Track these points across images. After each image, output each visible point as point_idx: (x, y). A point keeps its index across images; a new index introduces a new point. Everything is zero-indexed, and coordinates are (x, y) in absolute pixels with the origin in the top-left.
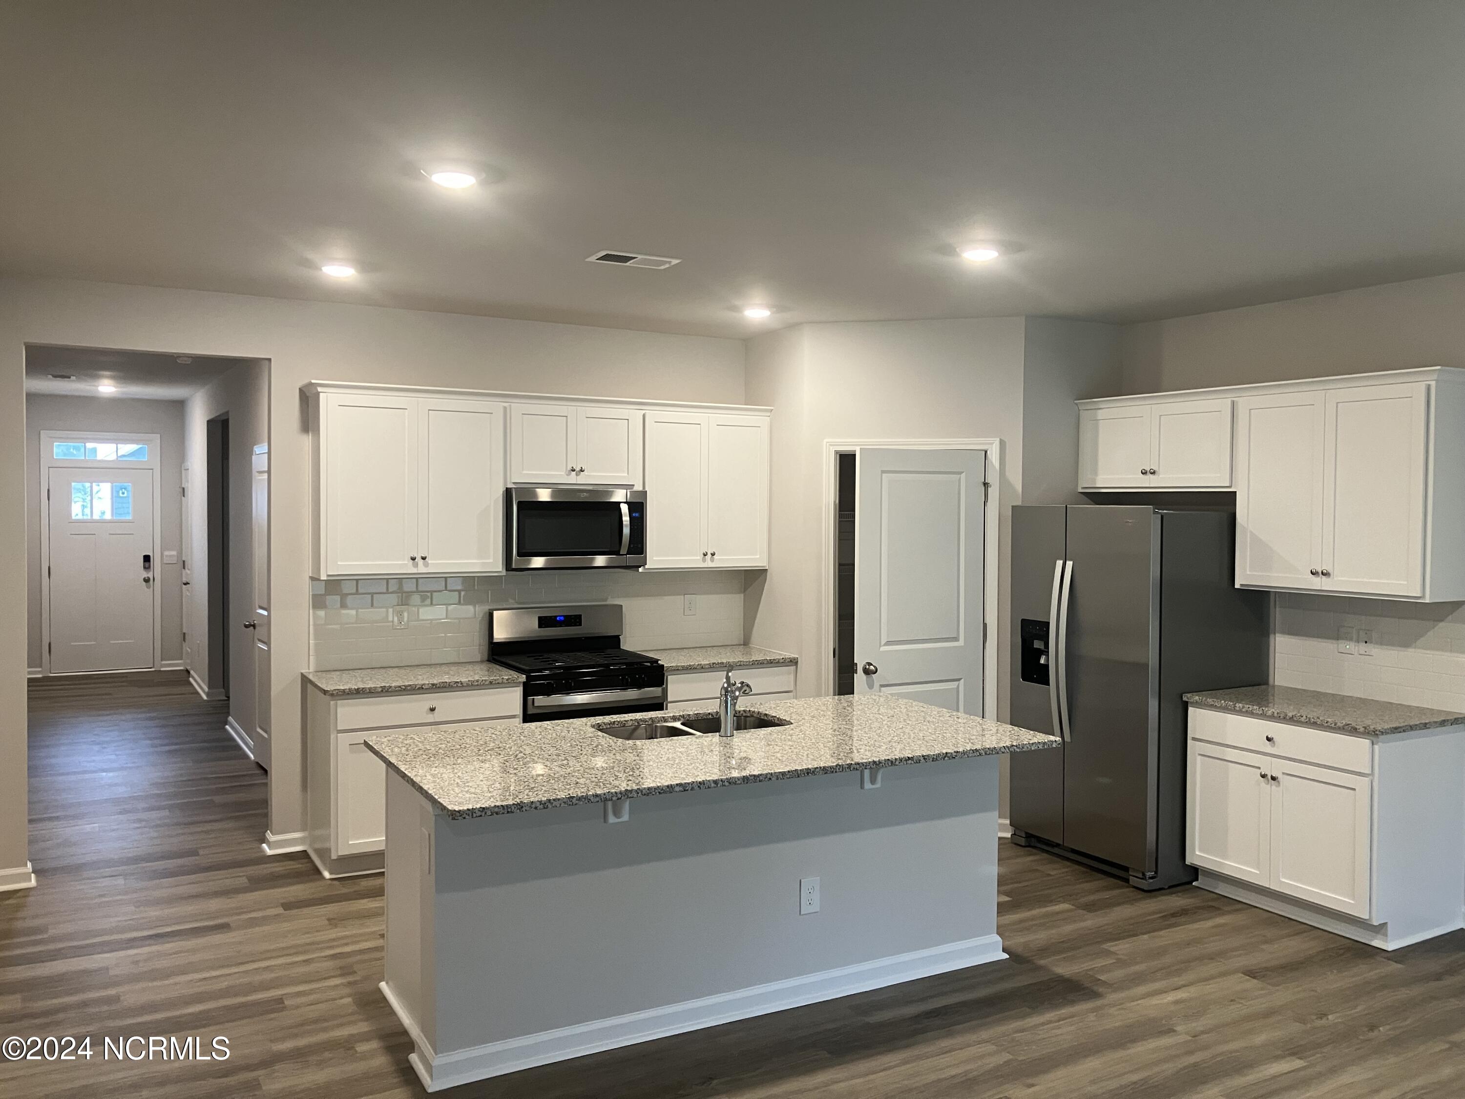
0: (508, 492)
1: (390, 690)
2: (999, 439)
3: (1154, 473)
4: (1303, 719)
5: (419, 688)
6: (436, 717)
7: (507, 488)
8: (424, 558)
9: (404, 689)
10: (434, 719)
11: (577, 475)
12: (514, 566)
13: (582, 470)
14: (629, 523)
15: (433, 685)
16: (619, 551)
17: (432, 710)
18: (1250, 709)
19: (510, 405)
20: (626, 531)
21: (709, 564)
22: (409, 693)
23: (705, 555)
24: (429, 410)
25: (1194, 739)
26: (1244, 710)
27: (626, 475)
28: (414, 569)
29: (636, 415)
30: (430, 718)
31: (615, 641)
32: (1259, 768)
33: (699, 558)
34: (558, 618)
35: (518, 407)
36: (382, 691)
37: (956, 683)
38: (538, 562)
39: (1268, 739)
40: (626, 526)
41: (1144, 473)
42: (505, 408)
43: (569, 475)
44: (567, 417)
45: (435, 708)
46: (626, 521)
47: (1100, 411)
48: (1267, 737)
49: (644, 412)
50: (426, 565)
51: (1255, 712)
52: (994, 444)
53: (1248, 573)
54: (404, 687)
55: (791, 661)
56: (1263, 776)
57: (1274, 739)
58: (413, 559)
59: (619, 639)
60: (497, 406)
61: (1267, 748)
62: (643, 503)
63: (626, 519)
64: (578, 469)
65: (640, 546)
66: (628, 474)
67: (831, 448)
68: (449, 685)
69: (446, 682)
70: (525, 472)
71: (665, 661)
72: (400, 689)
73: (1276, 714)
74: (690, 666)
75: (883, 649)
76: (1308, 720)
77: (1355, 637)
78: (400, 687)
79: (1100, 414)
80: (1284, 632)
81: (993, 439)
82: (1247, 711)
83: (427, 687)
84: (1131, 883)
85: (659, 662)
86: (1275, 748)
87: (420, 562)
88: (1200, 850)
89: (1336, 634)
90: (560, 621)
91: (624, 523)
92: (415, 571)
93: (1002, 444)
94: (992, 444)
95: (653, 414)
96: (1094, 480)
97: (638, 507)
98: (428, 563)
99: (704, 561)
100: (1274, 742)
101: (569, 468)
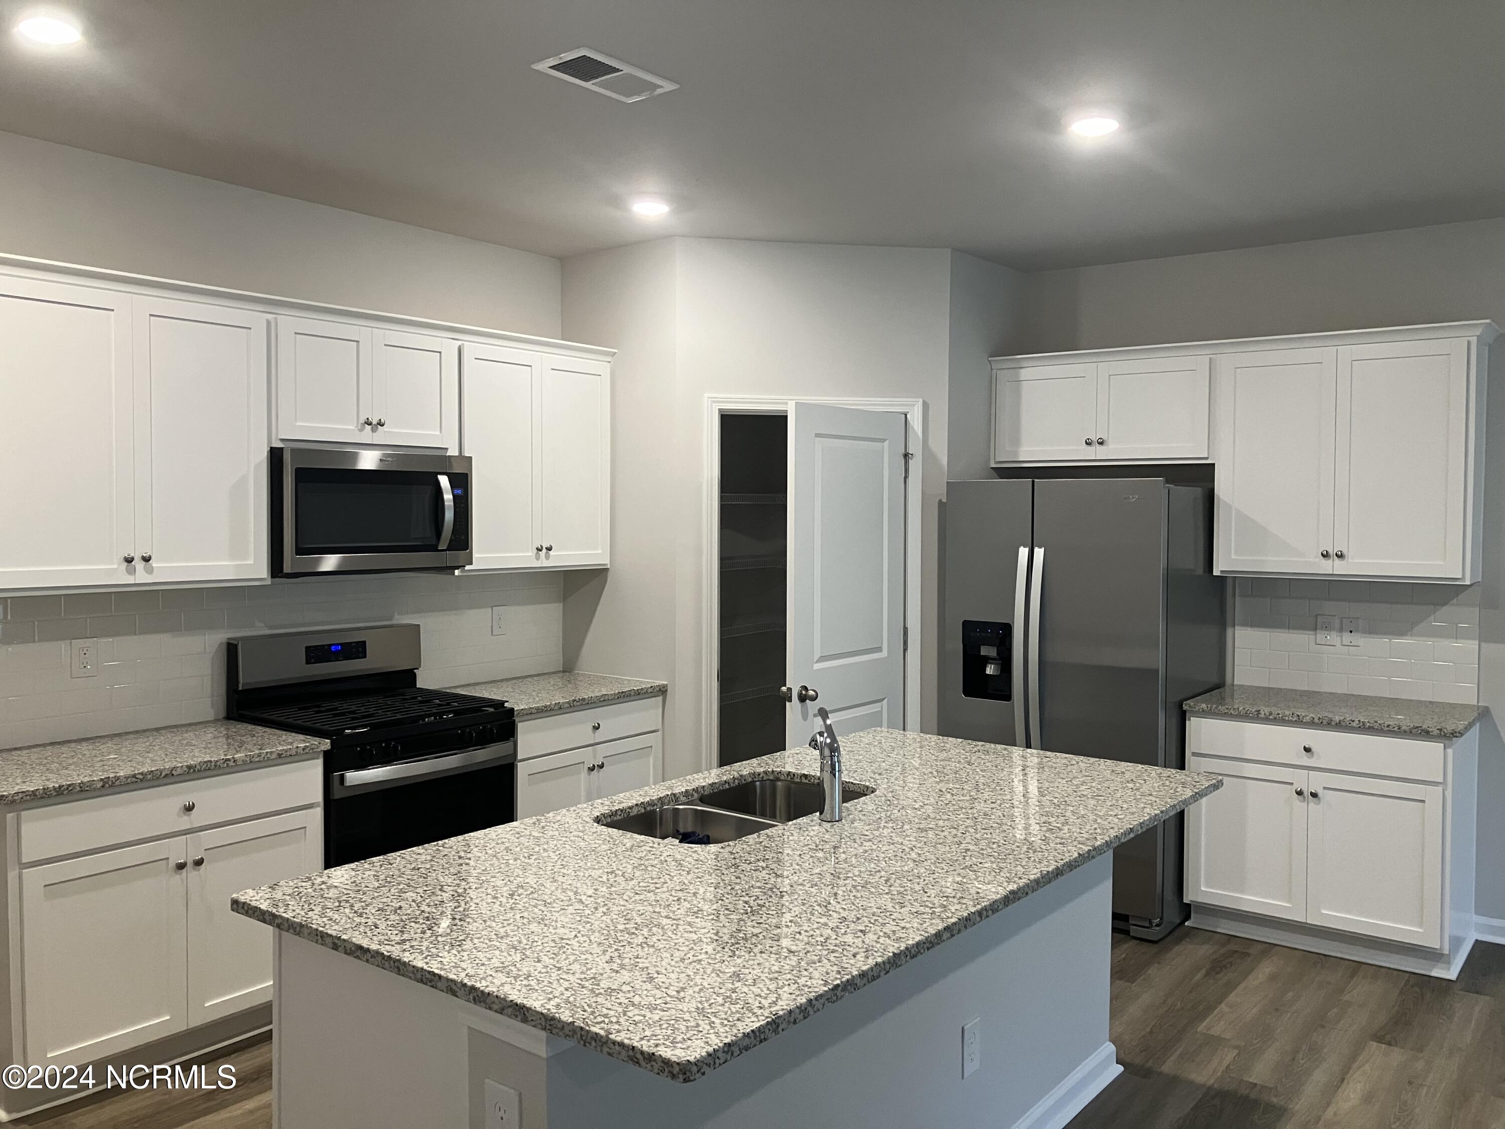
0: (276, 456)
1: (117, 783)
2: (921, 400)
3: (1101, 443)
4: (1354, 724)
5: (166, 775)
6: (196, 819)
7: (271, 448)
8: (147, 559)
9: (141, 780)
10: (192, 824)
11: (373, 431)
12: (285, 571)
13: (381, 424)
14: (452, 503)
15: (189, 767)
16: (437, 546)
17: (189, 808)
18: (1280, 716)
19: (276, 319)
20: (449, 515)
21: (544, 562)
22: (151, 784)
23: (539, 550)
24: (151, 315)
25: (1194, 754)
26: (1271, 717)
27: (439, 433)
28: (128, 576)
29: (448, 345)
30: (185, 822)
31: (410, 676)
32: (1292, 784)
33: (531, 554)
34: (333, 648)
35: (288, 322)
36: (103, 787)
37: (879, 704)
38: (330, 562)
39: (1307, 750)
40: (449, 506)
41: (1088, 443)
42: (268, 322)
43: (361, 430)
44: (358, 342)
45: (193, 804)
46: (449, 500)
47: (1023, 371)
48: (1305, 747)
49: (460, 343)
50: (150, 571)
51: (1287, 718)
52: (916, 407)
53: (1233, 557)
54: (140, 777)
55: (660, 690)
56: (1300, 793)
57: (1313, 750)
58: (129, 560)
59: (415, 675)
60: (256, 318)
61: (1305, 760)
62: (467, 474)
63: (448, 497)
64: (375, 422)
65: (463, 538)
66: (441, 432)
67: (714, 405)
68: (215, 766)
69: (211, 762)
70: (298, 424)
71: (517, 701)
72: (134, 779)
73: (1316, 720)
74: (546, 707)
75: (817, 666)
76: (1361, 724)
77: (1337, 625)
78: (134, 776)
79: (1024, 374)
80: (1245, 624)
81: (913, 400)
82: (1275, 718)
83: (179, 771)
84: (1131, 934)
85: (506, 705)
86: (1313, 760)
87: (139, 565)
88: (1207, 886)
89: (1313, 625)
90: (337, 652)
91: (446, 503)
92: (130, 580)
93: (925, 405)
94: (914, 405)
95: (473, 348)
96: (1016, 453)
97: (461, 482)
98: (152, 567)
99: (538, 558)
100: (1313, 754)
101: (362, 420)
